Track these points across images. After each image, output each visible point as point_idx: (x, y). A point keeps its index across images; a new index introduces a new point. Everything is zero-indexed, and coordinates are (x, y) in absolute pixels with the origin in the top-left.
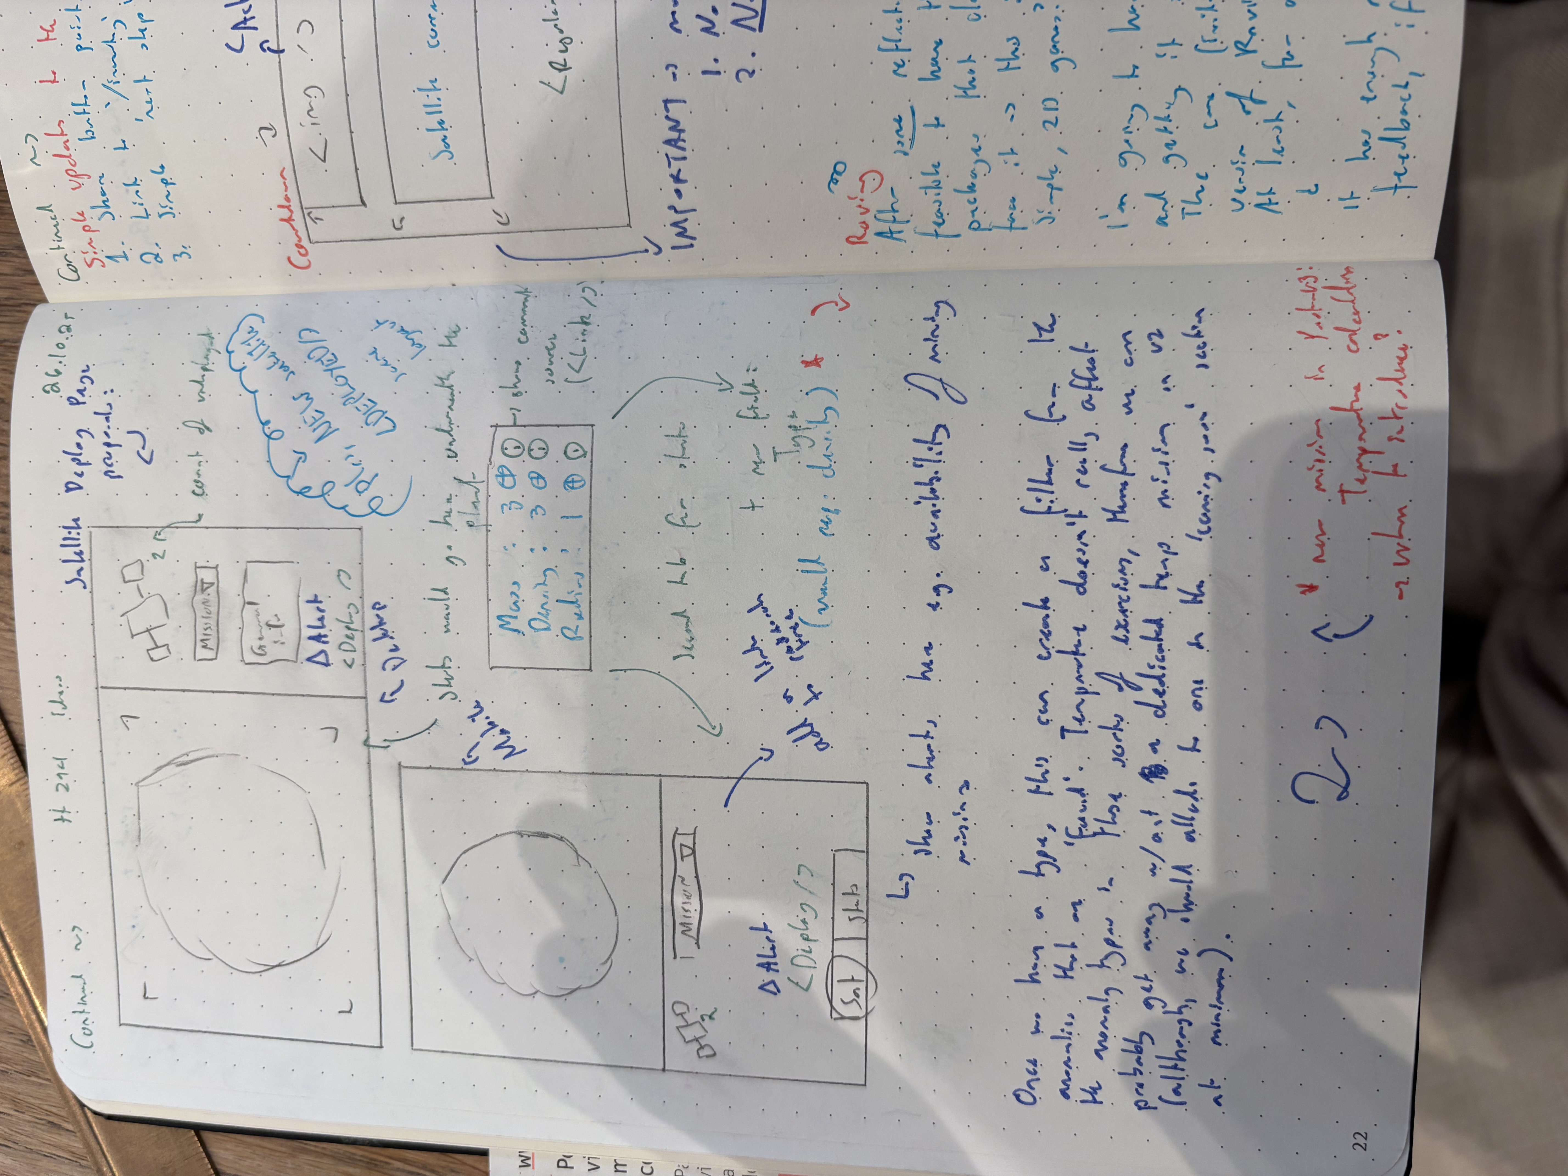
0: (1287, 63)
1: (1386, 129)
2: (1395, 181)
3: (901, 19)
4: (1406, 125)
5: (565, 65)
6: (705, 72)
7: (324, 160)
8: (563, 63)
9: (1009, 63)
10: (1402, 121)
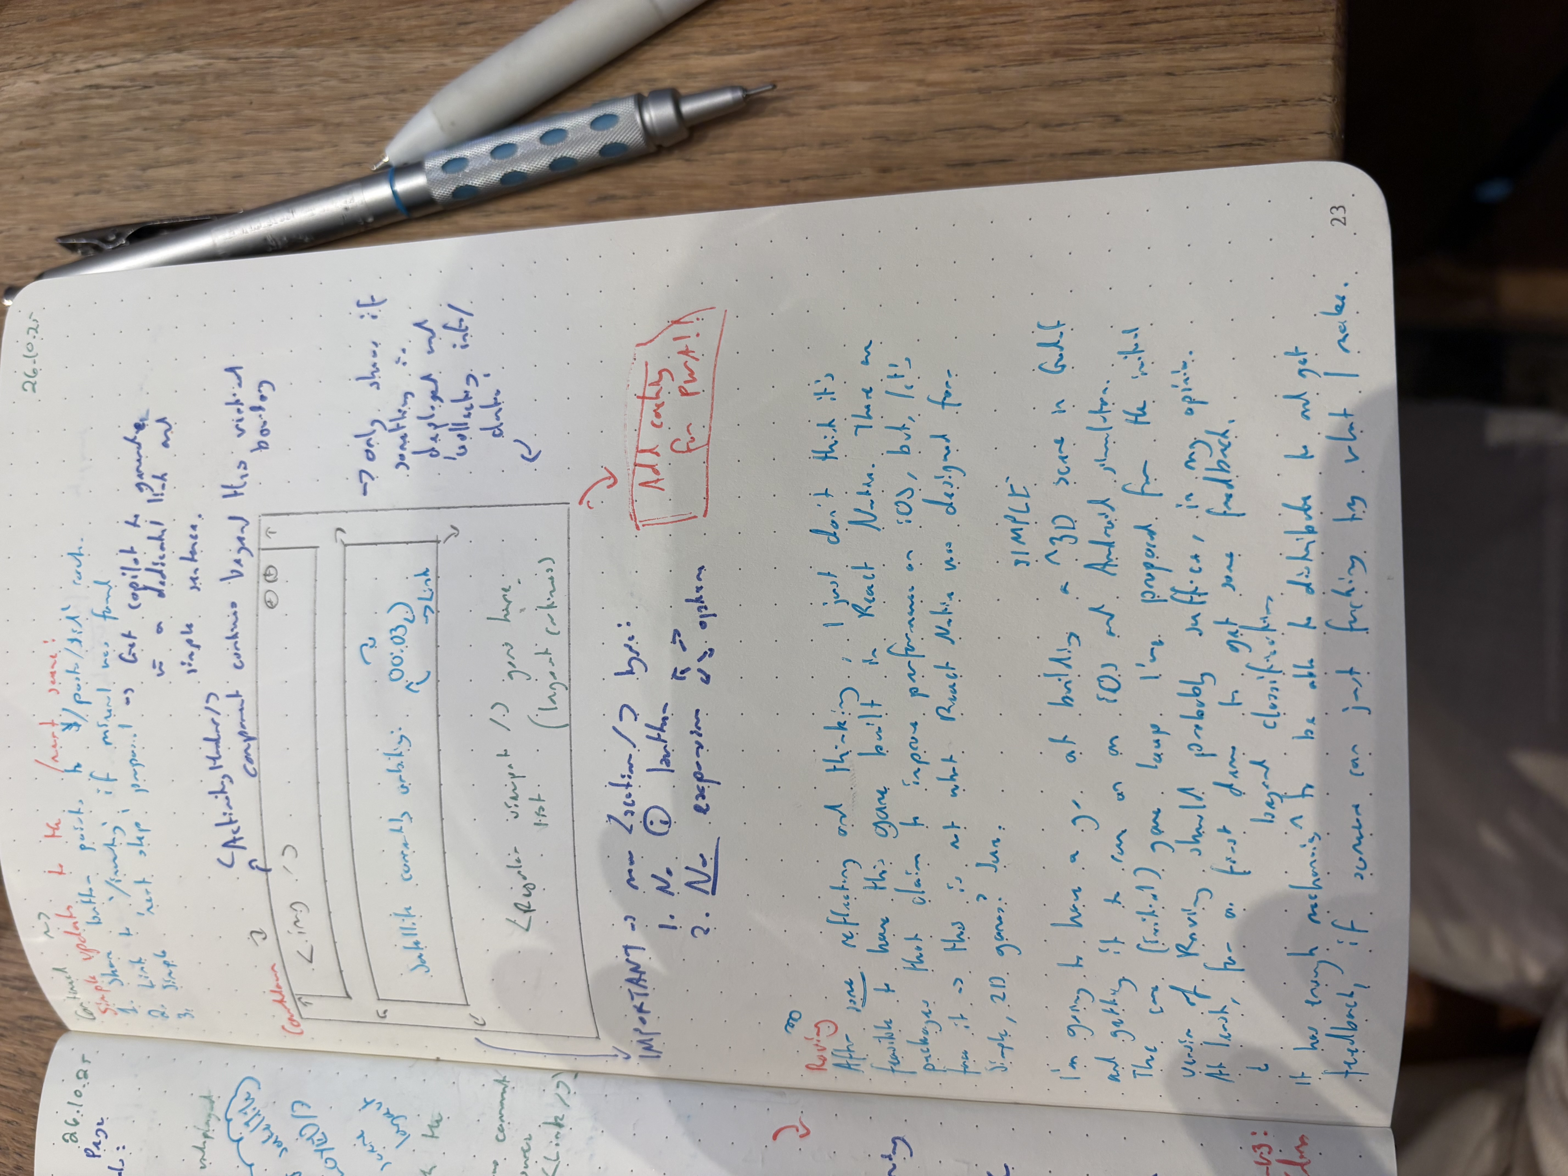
0: (1228, 966)
1: (1332, 1028)
2: (1346, 1068)
3: (848, 896)
4: (1354, 1027)
5: (529, 907)
6: (661, 926)
7: (311, 961)
8: (528, 905)
9: (955, 944)
10: (1349, 1023)
